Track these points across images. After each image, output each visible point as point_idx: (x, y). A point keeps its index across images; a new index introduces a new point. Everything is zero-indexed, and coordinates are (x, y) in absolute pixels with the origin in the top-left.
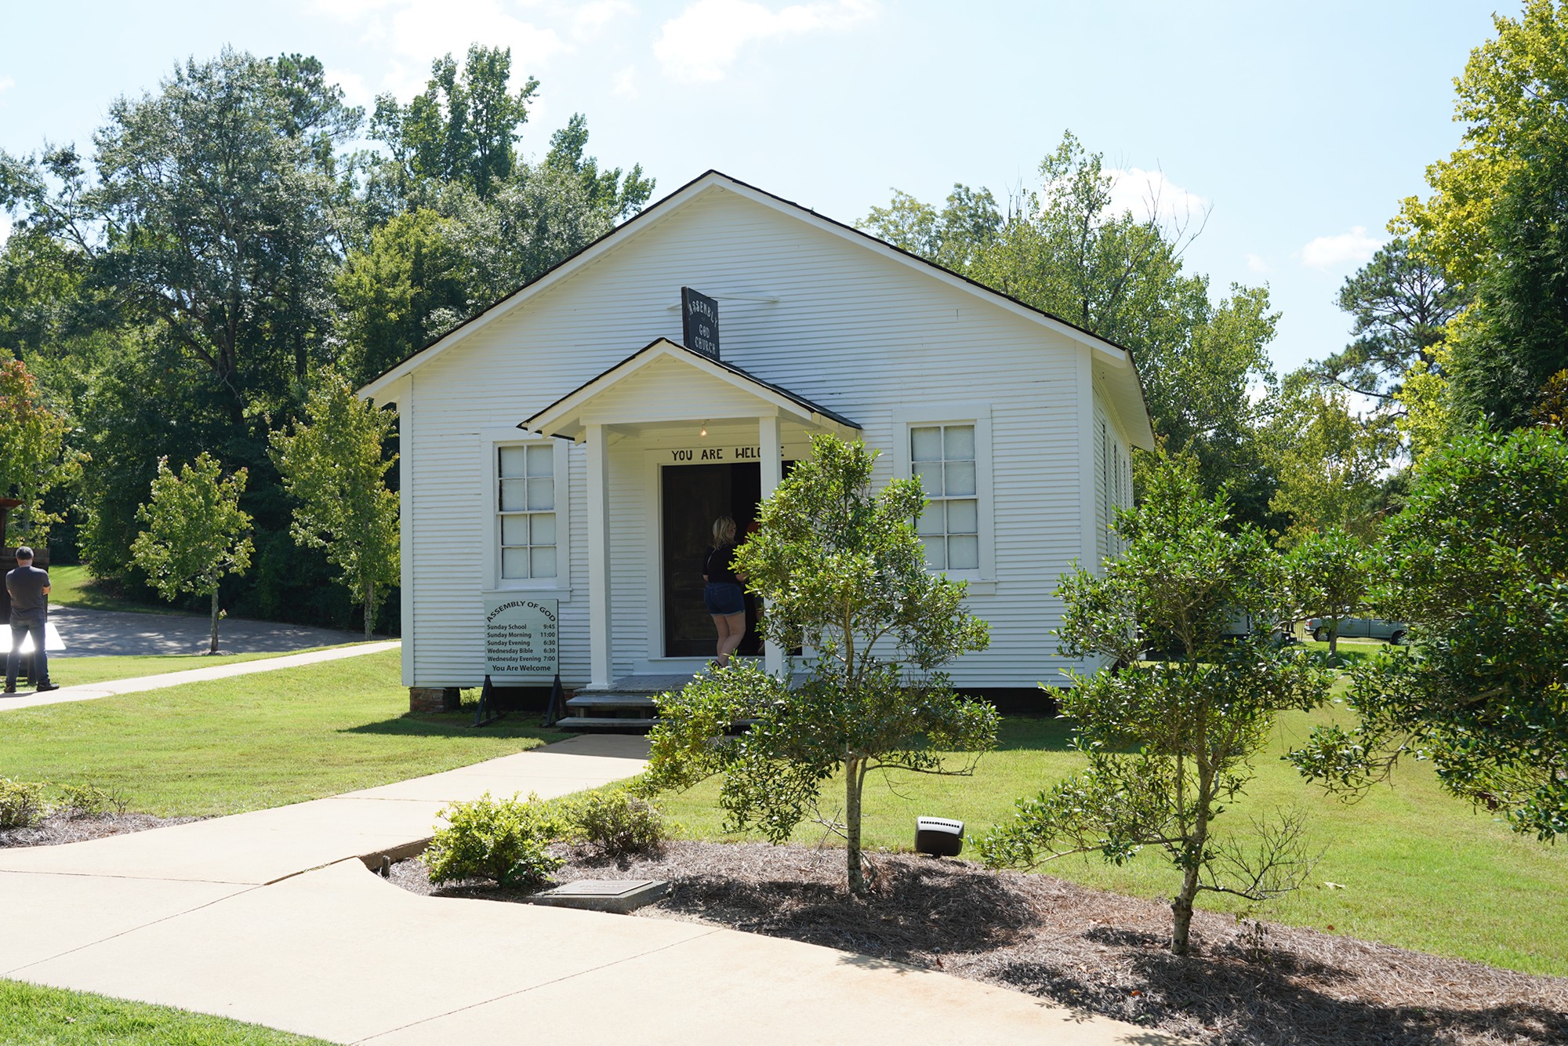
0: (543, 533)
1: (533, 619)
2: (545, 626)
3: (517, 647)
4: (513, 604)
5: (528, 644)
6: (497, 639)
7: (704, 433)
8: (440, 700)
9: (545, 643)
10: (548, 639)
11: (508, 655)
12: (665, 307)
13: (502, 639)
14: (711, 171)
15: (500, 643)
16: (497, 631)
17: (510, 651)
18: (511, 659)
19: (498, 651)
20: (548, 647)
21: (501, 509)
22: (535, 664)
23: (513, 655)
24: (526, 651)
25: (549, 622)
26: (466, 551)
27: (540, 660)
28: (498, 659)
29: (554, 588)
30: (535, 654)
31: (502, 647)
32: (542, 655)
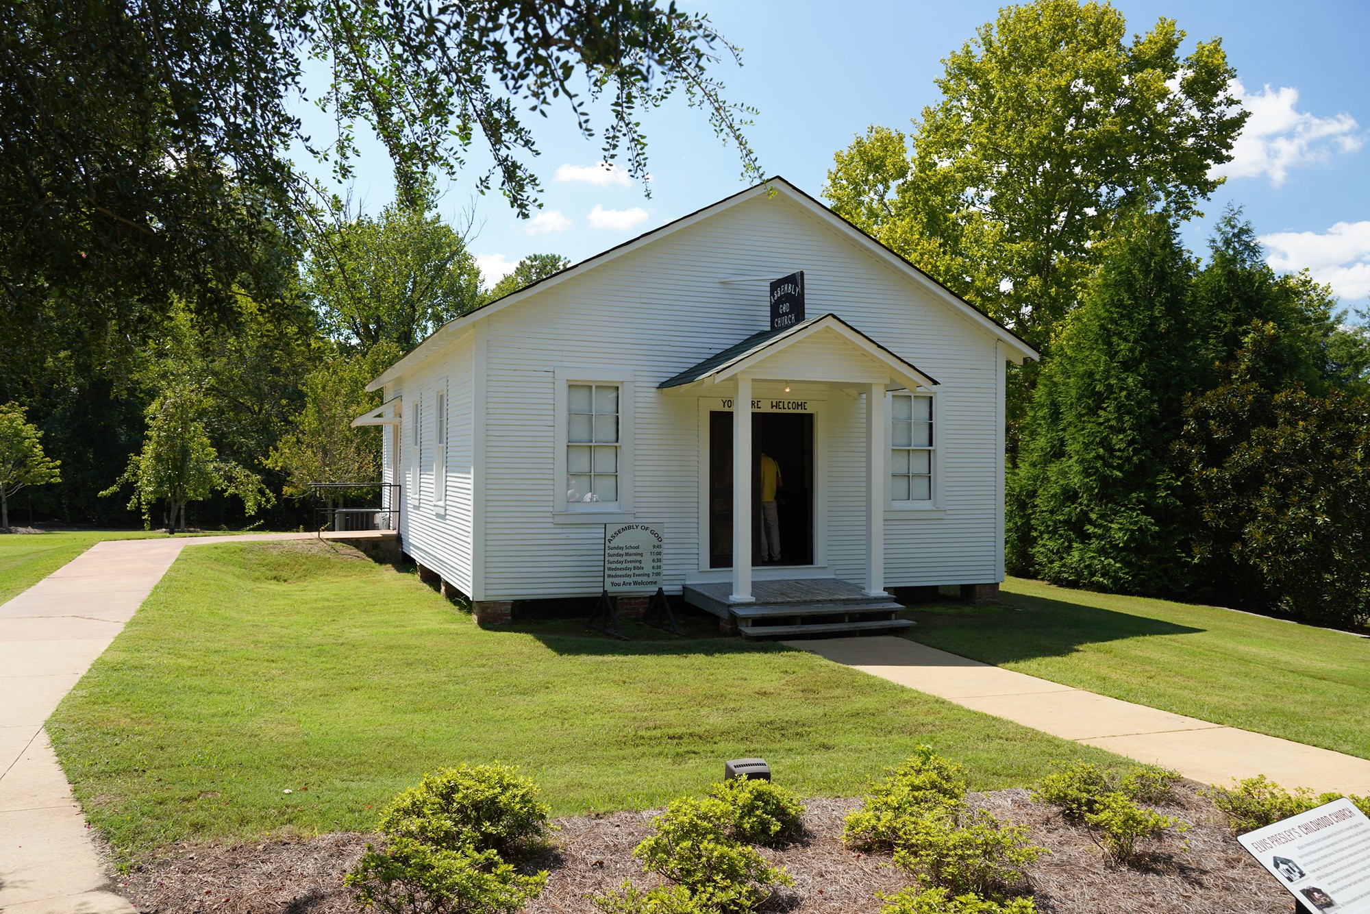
0: (603, 461)
1: (642, 540)
2: (654, 546)
3: (631, 565)
4: (629, 528)
5: (640, 562)
6: (615, 559)
7: (788, 390)
8: (509, 611)
9: (653, 561)
10: (656, 557)
11: (623, 572)
13: (620, 559)
14: (778, 177)
15: (618, 562)
16: (615, 552)
17: (626, 569)
18: (626, 576)
19: (616, 569)
20: (655, 564)
21: (569, 441)
22: (645, 579)
23: (628, 572)
24: (638, 568)
25: (657, 543)
26: (538, 476)
27: (649, 576)
28: (616, 576)
29: (619, 511)
30: (645, 571)
31: (619, 566)
32: (650, 571)
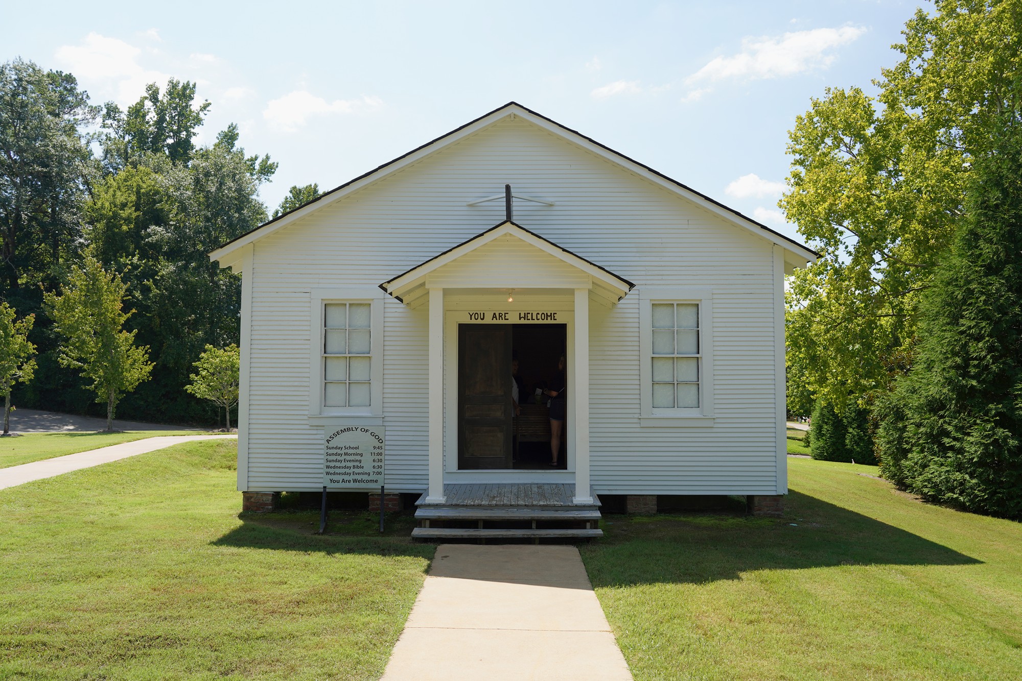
0: (359, 370)
1: (365, 442)
2: (375, 448)
3: (351, 464)
4: (349, 430)
5: (360, 461)
6: (334, 458)
7: (511, 300)
8: (270, 501)
9: (374, 461)
10: (377, 458)
11: (343, 471)
12: (465, 204)
13: (339, 458)
14: (512, 103)
15: (336, 461)
16: (335, 451)
17: (345, 467)
18: (345, 474)
19: (335, 467)
20: (376, 464)
21: (325, 353)
22: (365, 477)
23: (347, 471)
24: (358, 467)
25: (377, 444)
26: (296, 384)
27: (369, 474)
28: (335, 474)
29: (369, 415)
30: (365, 470)
31: (338, 464)
32: (371, 470)
